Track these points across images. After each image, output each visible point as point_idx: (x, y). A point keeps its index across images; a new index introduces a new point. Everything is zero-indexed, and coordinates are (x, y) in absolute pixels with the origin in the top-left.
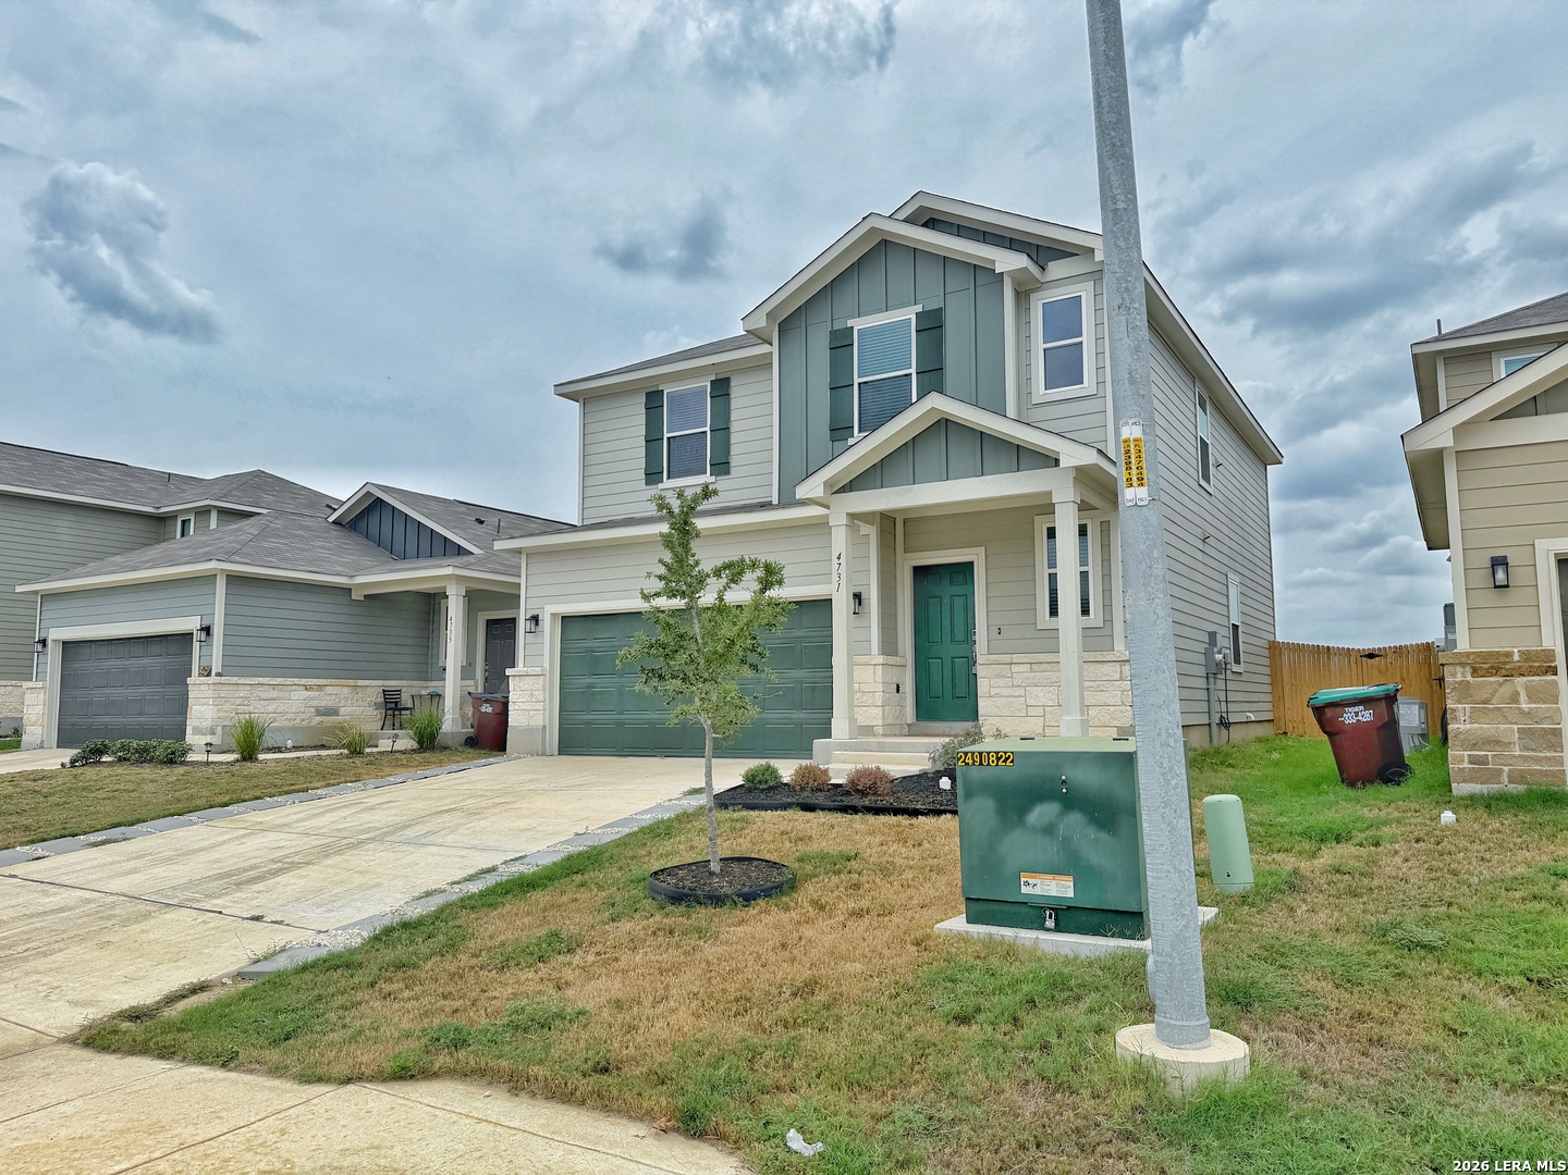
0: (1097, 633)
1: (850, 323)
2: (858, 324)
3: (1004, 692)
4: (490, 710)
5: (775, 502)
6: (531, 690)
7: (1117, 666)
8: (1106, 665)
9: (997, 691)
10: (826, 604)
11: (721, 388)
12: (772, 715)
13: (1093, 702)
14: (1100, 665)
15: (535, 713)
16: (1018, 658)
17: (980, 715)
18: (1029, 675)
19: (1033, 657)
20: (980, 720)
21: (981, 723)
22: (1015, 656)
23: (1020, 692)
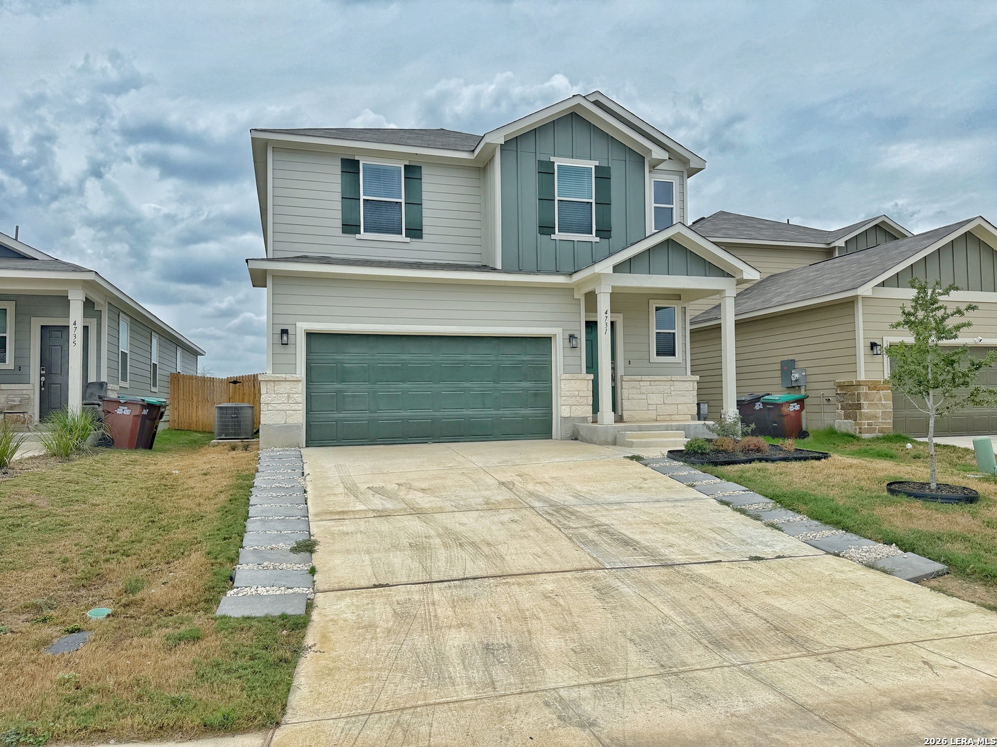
0: (677, 365)
1: (552, 159)
2: (558, 162)
3: (636, 396)
4: (127, 412)
5: (499, 266)
6: (288, 394)
7: (692, 383)
8: (686, 383)
9: (632, 396)
10: (548, 340)
11: (413, 172)
12: (507, 412)
13: (680, 402)
14: (684, 383)
15: (293, 412)
16: (644, 378)
17: (622, 410)
18: (649, 387)
19: (652, 378)
20: (622, 413)
21: (624, 415)
22: (643, 377)
23: (644, 397)
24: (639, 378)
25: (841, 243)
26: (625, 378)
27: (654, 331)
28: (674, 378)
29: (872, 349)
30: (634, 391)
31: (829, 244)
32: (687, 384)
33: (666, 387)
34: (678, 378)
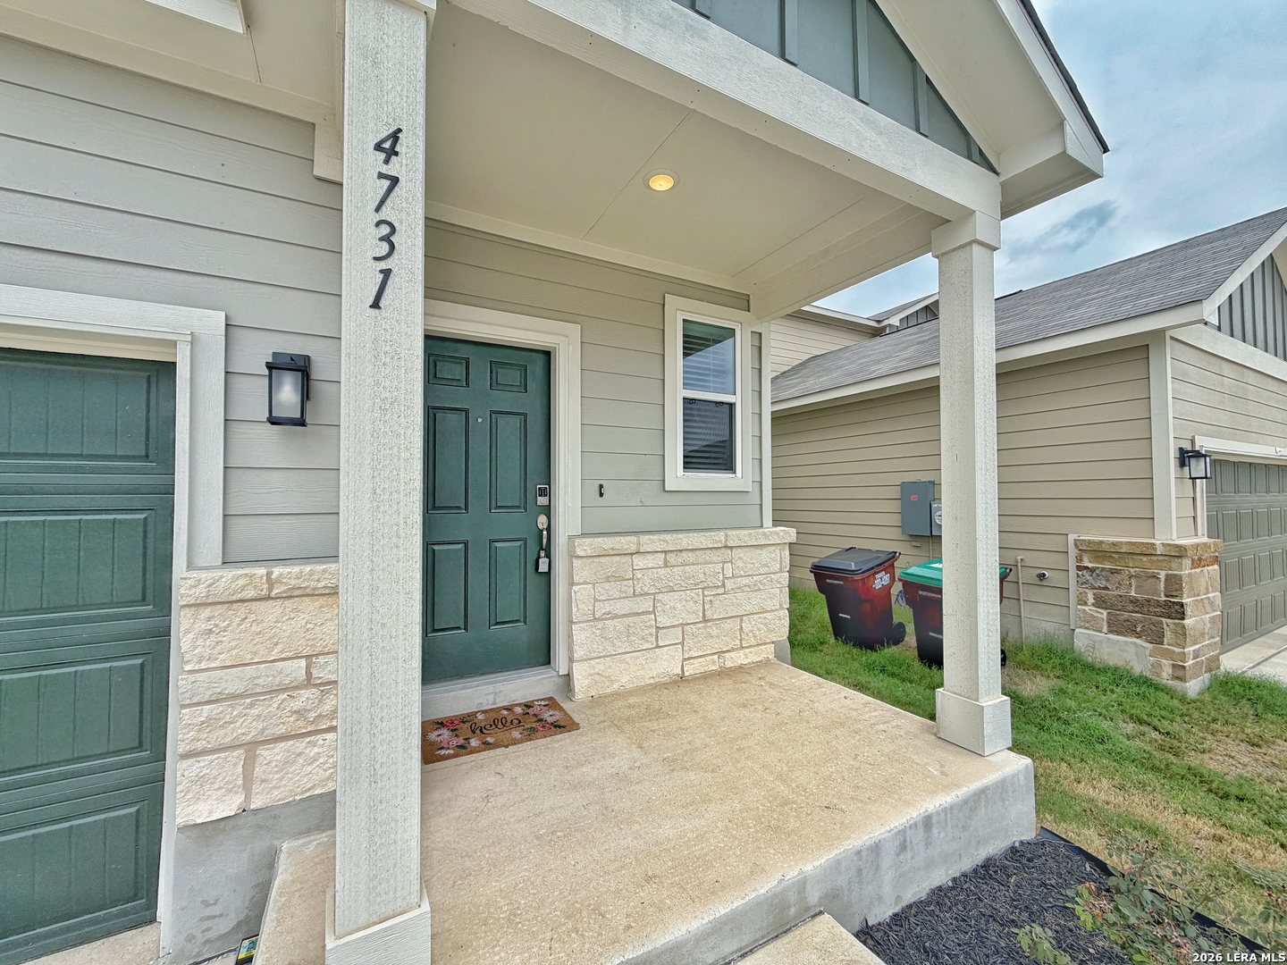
0: (744, 498)
3: (617, 608)
8: (766, 550)
14: (756, 551)
16: (649, 542)
17: (571, 660)
18: (662, 572)
19: (672, 542)
20: (570, 668)
21: (576, 676)
22: (645, 538)
23: (647, 604)
24: (628, 543)
25: (895, 321)
26: (585, 547)
27: (677, 393)
28: (736, 537)
29: (1182, 464)
30: (613, 589)
31: (879, 322)
32: (765, 555)
33: (710, 568)
34: (744, 536)
